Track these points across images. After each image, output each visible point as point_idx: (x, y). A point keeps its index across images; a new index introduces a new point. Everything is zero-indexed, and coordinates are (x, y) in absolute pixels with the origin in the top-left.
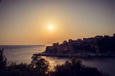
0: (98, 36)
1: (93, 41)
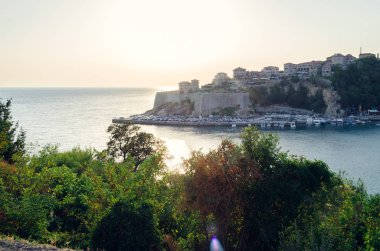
0: (339, 55)
1: (320, 73)
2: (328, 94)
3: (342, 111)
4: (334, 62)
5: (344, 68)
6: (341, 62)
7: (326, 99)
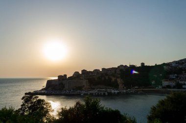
0: (122, 65)
1: (116, 72)
2: (119, 81)
3: (125, 87)
4: (121, 68)
5: (124, 70)
6: (123, 68)
7: (118, 83)
